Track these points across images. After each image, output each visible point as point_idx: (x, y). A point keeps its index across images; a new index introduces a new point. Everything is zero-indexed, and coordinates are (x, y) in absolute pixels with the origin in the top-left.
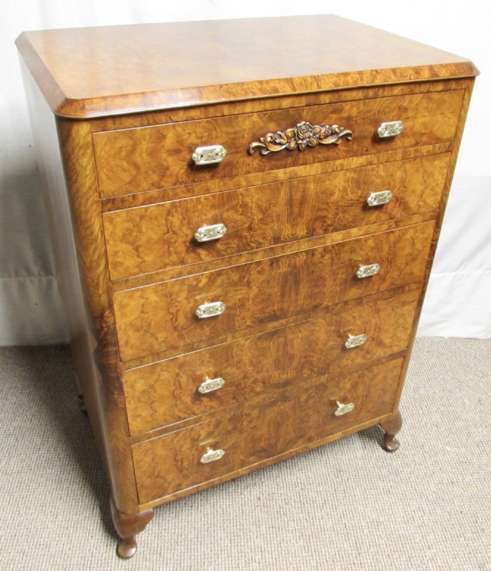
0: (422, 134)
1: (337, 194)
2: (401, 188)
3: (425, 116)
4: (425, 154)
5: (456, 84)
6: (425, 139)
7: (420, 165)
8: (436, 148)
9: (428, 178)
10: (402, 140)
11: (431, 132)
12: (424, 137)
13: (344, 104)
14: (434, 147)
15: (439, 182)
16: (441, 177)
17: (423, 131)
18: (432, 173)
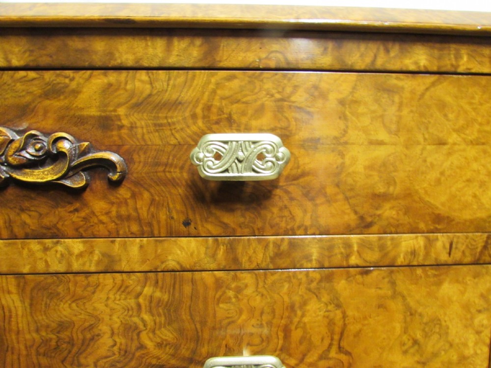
0: (379, 198)
1: (106, 341)
2: (333, 353)
3: (381, 143)
4: (400, 261)
5: (470, 56)
6: (388, 212)
7: (386, 291)
8: (439, 244)
9: (426, 336)
10: (309, 205)
11: (408, 194)
12: (387, 206)
13: (80, 76)
14: (430, 243)
15: (468, 352)
16: (472, 338)
17: (381, 189)
18: (436, 321)
